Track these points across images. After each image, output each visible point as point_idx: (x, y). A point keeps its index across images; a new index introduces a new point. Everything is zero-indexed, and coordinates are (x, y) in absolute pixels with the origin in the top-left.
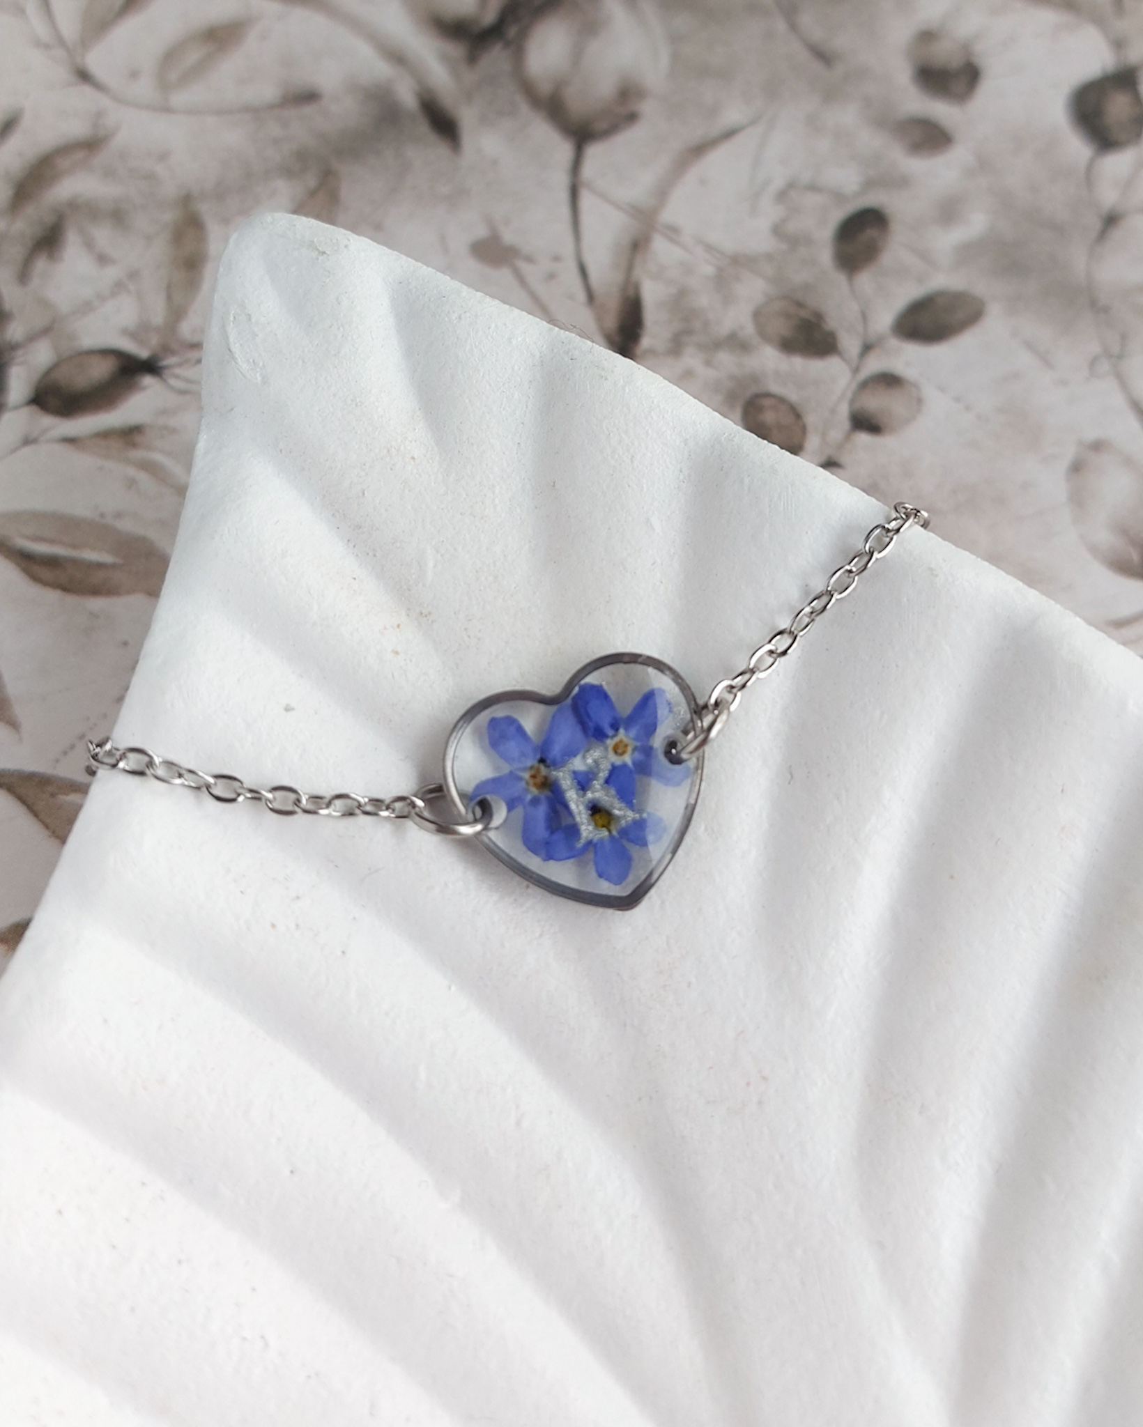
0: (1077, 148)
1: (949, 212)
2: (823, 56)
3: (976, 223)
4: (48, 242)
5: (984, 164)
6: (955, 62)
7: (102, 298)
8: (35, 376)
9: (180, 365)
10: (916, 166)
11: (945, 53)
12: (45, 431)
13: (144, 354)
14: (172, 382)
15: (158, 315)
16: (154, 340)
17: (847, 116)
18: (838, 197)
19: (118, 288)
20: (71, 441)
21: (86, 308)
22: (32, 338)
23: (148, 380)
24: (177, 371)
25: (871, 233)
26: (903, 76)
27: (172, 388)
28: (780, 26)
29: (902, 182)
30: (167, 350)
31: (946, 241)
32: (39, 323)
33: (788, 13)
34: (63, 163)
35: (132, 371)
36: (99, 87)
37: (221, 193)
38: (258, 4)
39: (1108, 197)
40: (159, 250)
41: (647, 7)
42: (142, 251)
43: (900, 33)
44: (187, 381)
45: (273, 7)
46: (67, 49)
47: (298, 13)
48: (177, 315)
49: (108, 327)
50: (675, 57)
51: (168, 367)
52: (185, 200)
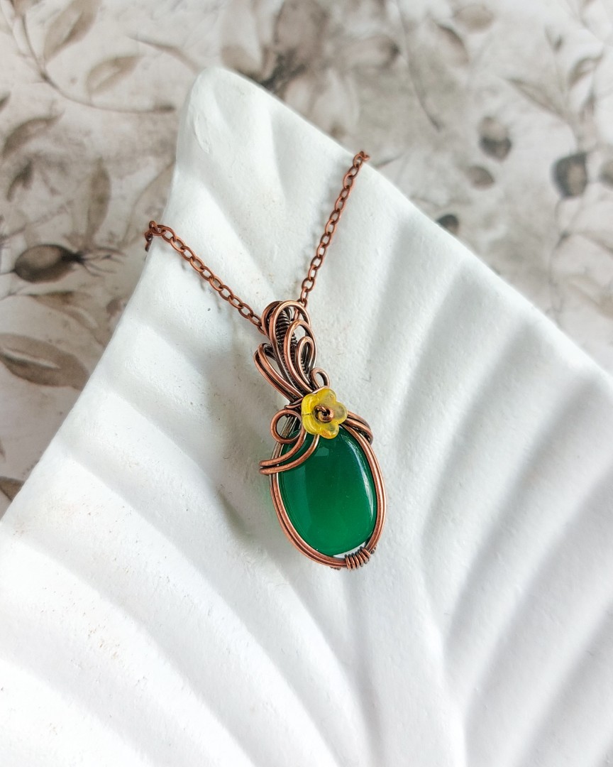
0: (553, 193)
1: (488, 222)
2: (436, 124)
3: (501, 230)
4: (23, 176)
5: (508, 198)
6: (500, 138)
7: (53, 215)
8: (15, 256)
9: (94, 259)
10: (476, 194)
11: (496, 131)
12: (20, 289)
13: (74, 250)
14: (89, 268)
15: (83, 230)
16: (81, 243)
17: (444, 160)
19: (61, 209)
20: (34, 296)
21: (44, 219)
22: (14, 233)
23: (76, 266)
24: (92, 262)
25: (450, 228)
26: (474, 141)
27: (89, 272)
28: (417, 103)
29: (467, 202)
30: (87, 250)
31: (485, 237)
32: (18, 225)
33: (422, 95)
34: (32, 130)
35: (67, 259)
36: (53, 85)
37: (118, 160)
38: (142, 45)
39: (565, 223)
40: (85, 189)
41: (350, 81)
42: (75, 189)
43: (475, 116)
44: (98, 269)
45: (151, 50)
46: (36, 59)
47: (165, 56)
48: (93, 229)
49: (56, 232)
50: (362, 113)
51: (87, 259)
52: (100, 161)
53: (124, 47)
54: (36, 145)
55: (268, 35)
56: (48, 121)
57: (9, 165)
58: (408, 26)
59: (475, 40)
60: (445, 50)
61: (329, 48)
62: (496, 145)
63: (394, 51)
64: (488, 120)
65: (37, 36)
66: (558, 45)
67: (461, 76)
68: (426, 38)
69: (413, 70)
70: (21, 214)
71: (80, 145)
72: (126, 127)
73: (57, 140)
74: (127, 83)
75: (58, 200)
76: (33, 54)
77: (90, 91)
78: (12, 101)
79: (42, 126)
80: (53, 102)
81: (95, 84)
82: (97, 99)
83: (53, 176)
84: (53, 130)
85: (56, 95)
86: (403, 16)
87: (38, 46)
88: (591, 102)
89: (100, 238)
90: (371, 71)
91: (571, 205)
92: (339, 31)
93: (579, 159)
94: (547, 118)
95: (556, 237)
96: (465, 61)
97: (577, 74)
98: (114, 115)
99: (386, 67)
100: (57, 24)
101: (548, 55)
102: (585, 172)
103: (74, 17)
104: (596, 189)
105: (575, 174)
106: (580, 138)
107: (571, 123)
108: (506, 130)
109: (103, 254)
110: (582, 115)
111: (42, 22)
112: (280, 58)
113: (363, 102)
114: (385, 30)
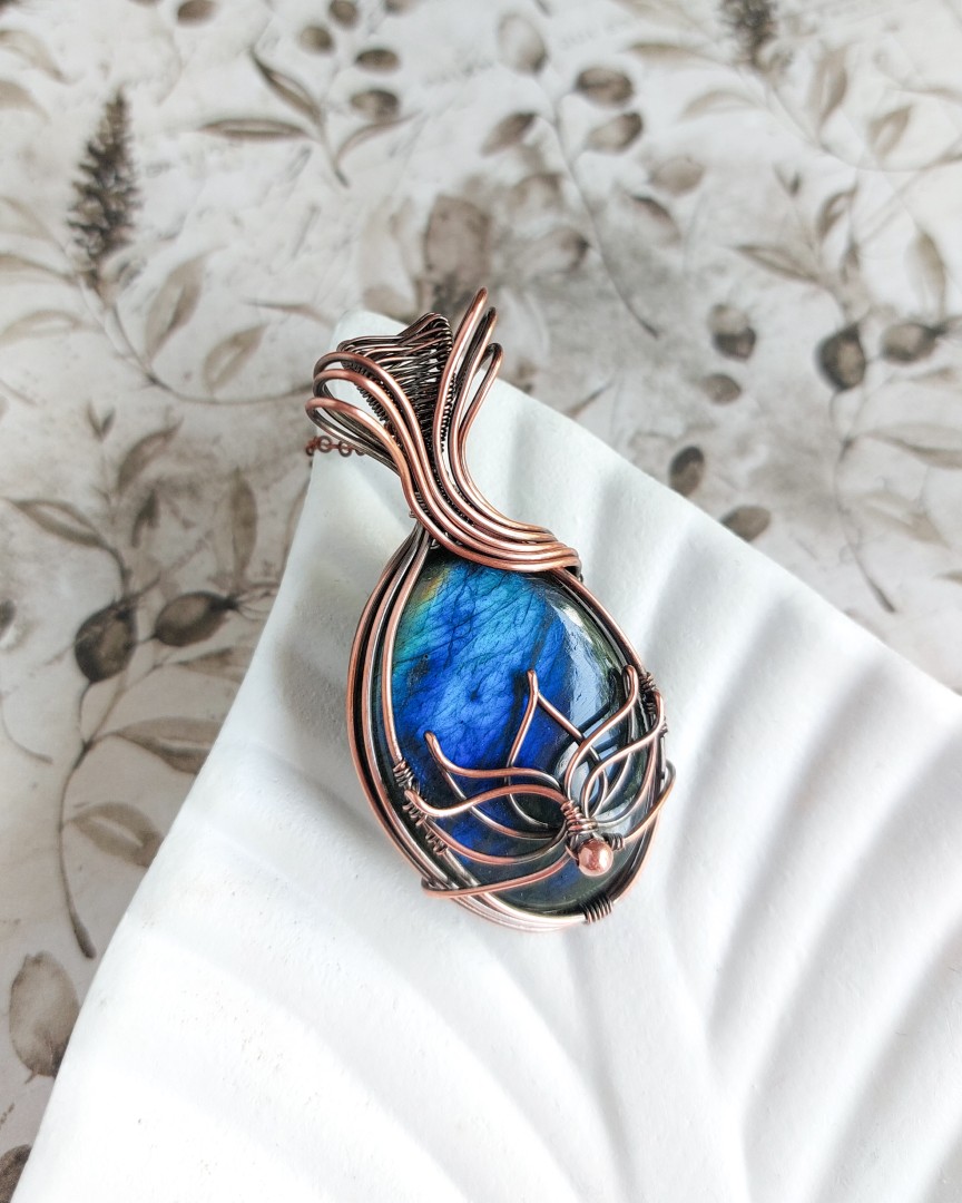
0: (823, 389)
1: (743, 447)
2: (652, 330)
3: (761, 454)
4: (147, 513)
5: (763, 409)
6: (739, 329)
7: (191, 554)
8: (154, 616)
9: (249, 601)
10: (718, 412)
11: (732, 323)
12: (166, 658)
13: (224, 594)
14: (247, 614)
15: (230, 567)
16: (230, 583)
17: (670, 377)
18: (671, 441)
19: (200, 545)
20: (184, 664)
21: (181, 562)
22: (148, 588)
23: (229, 614)
24: (249, 605)
25: (693, 466)
26: (706, 343)
27: (246, 618)
28: (621, 307)
29: (709, 426)
30: (239, 591)
31: (742, 469)
32: (150, 577)
33: (626, 296)
34: (149, 450)
35: (218, 608)
36: (164, 387)
37: (260, 467)
38: (265, 313)
39: (845, 427)
40: (224, 514)
41: (531, 298)
42: (212, 515)
43: (701, 308)
44: (257, 612)
45: (277, 315)
46: (138, 358)
47: (294, 318)
48: (243, 563)
49: (197, 576)
50: (553, 337)
51: (242, 602)
52: (237, 473)
53: (242, 319)
54: (155, 470)
55: (417, 263)
56: (166, 434)
57: (128, 502)
58: (594, 209)
59: (683, 206)
60: (646, 228)
61: (497, 262)
62: (736, 341)
63: (582, 245)
64: (720, 309)
65: (134, 327)
66: (795, 187)
67: (673, 258)
68: (621, 219)
69: (610, 266)
70: (152, 562)
71: (210, 457)
72: (263, 422)
73: (181, 457)
74: (254, 364)
75: (195, 534)
76: (133, 353)
77: (211, 386)
78: (118, 420)
79: (158, 443)
80: (169, 409)
81: (215, 375)
82: (220, 394)
83: (183, 504)
84: (174, 445)
85: (170, 399)
86: (584, 196)
87: (138, 343)
88: (853, 254)
89: (254, 572)
90: (556, 279)
91: (850, 400)
92: (506, 236)
93: (851, 335)
94: (798, 288)
95: (837, 447)
96: (676, 238)
97: (827, 221)
98: (245, 409)
99: (574, 270)
100: (156, 308)
101: (785, 204)
102: (861, 350)
103: (175, 294)
104: (879, 370)
105: (848, 356)
106: (846, 307)
107: (831, 289)
108: (746, 317)
109: (260, 592)
110: (844, 274)
111: (137, 309)
112: (438, 289)
113: (552, 323)
114: (565, 220)
